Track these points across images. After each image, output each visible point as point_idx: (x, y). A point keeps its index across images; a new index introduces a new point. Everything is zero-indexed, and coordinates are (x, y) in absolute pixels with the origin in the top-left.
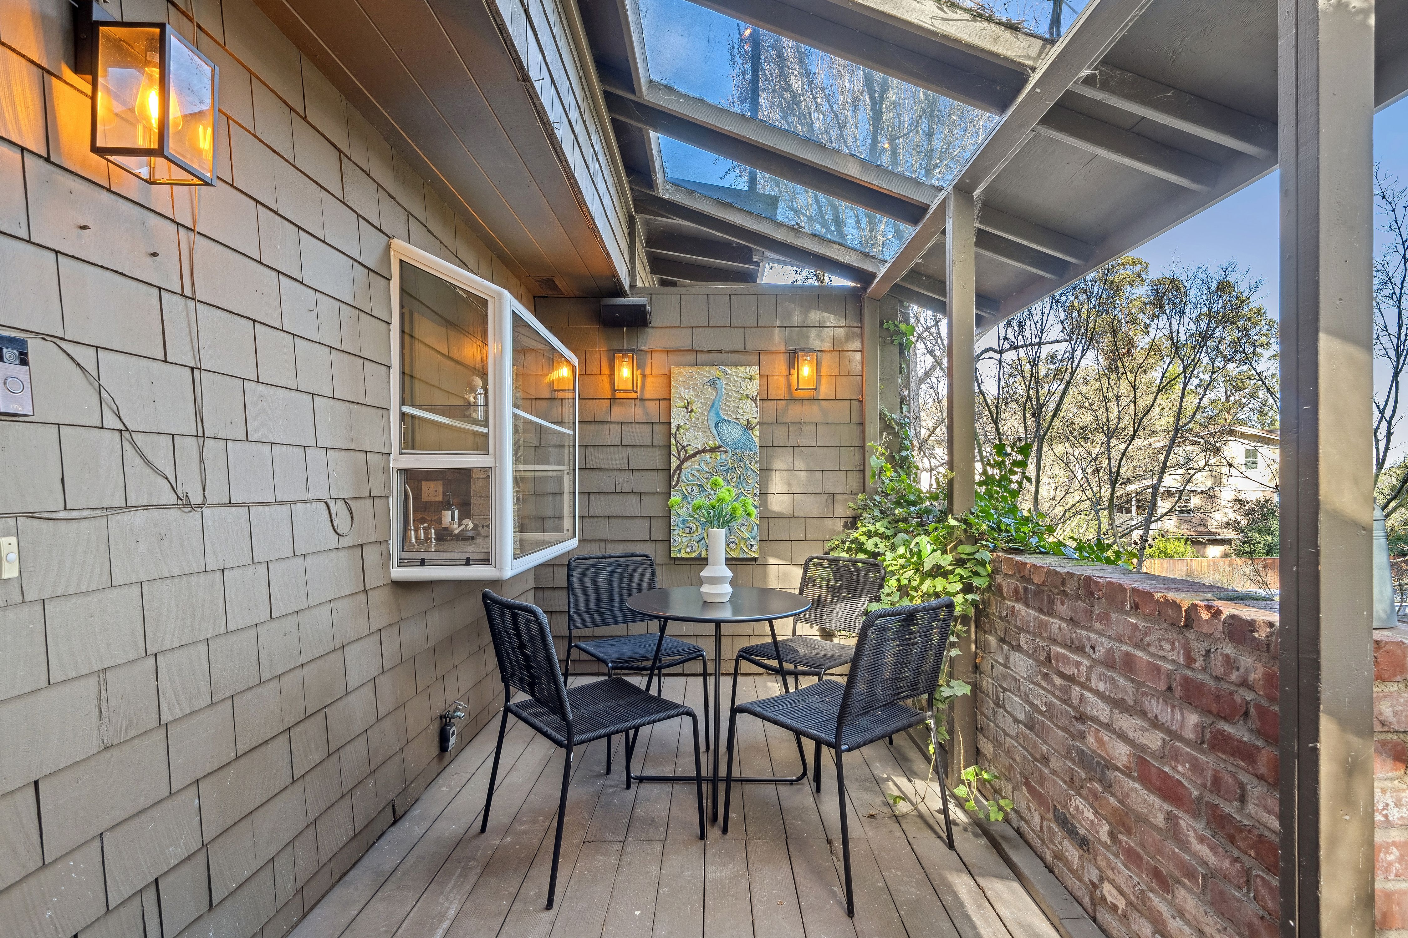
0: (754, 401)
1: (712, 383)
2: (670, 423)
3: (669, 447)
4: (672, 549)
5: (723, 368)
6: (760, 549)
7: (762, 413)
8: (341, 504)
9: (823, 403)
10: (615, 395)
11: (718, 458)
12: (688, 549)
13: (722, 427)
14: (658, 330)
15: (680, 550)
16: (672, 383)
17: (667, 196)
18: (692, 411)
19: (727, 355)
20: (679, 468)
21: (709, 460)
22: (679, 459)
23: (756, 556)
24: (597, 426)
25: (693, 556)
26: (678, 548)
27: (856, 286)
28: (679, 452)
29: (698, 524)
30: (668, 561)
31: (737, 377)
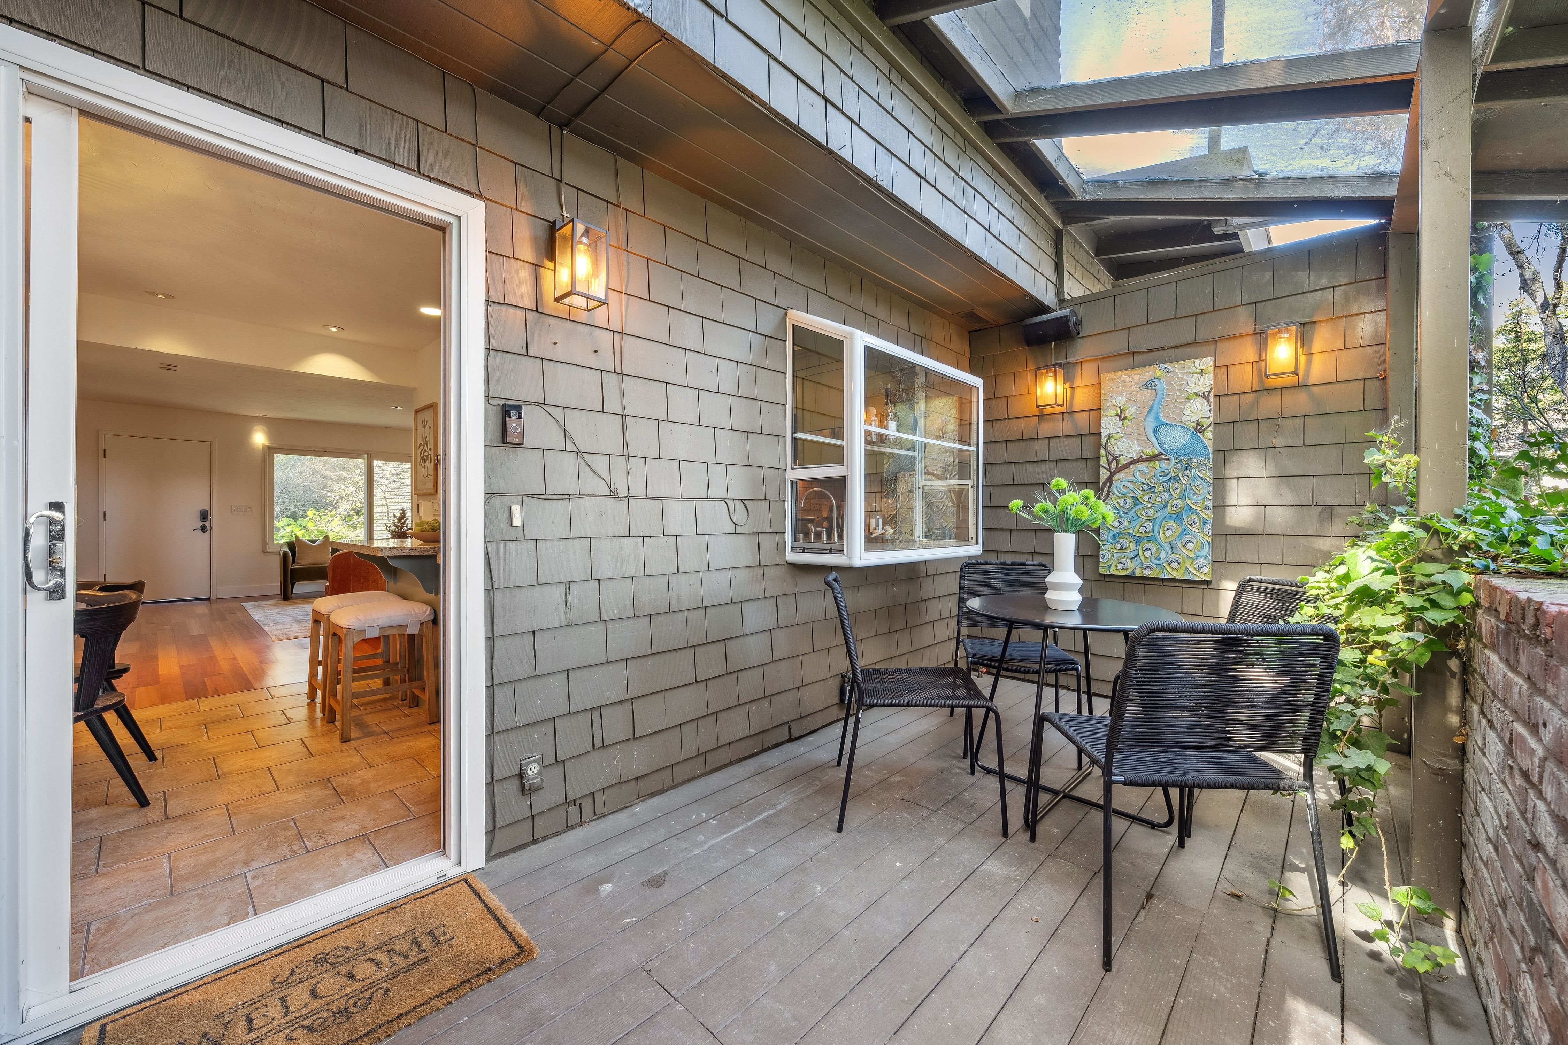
0: (1207, 399)
1: (1150, 385)
2: (1099, 434)
3: (1099, 458)
4: (1101, 565)
5: (1164, 366)
6: (1213, 571)
7: (1218, 410)
8: (739, 504)
9: (1315, 389)
10: (1042, 412)
11: (1157, 467)
12: (1120, 566)
13: (1162, 432)
14: (1090, 338)
15: (1110, 566)
16: (1102, 391)
17: (1087, 197)
18: (1125, 418)
19: (1171, 351)
20: (1110, 480)
21: (1146, 470)
22: (1109, 470)
23: (1206, 578)
24: (1025, 443)
25: (1125, 573)
26: (1107, 564)
27: (1380, 224)
28: (1109, 464)
29: (1132, 539)
30: (1097, 578)
31: (1182, 373)
